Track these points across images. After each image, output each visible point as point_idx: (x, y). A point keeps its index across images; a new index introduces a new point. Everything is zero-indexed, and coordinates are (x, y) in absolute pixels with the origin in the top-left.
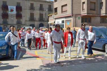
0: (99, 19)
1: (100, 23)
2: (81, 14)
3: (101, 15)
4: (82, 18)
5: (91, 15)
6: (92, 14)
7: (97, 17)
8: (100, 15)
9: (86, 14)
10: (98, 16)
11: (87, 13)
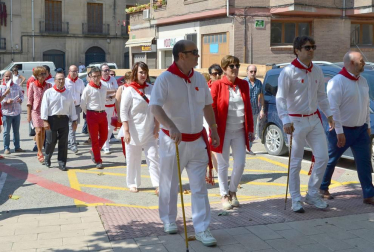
0: (344, 29)
1: (351, 45)
2: (267, 9)
3: (356, 12)
4: (273, 23)
5: (313, 11)
6: (317, 7)
7: (339, 20)
8: (349, 13)
9: (292, 8)
10: (341, 17)
11: (296, 4)
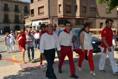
1: (76, 25)
2: (57, 17)
3: (76, 17)
4: (58, 20)
5: (67, 17)
6: (68, 16)
7: (73, 19)
8: (75, 18)
9: (63, 17)
11: (63, 16)
